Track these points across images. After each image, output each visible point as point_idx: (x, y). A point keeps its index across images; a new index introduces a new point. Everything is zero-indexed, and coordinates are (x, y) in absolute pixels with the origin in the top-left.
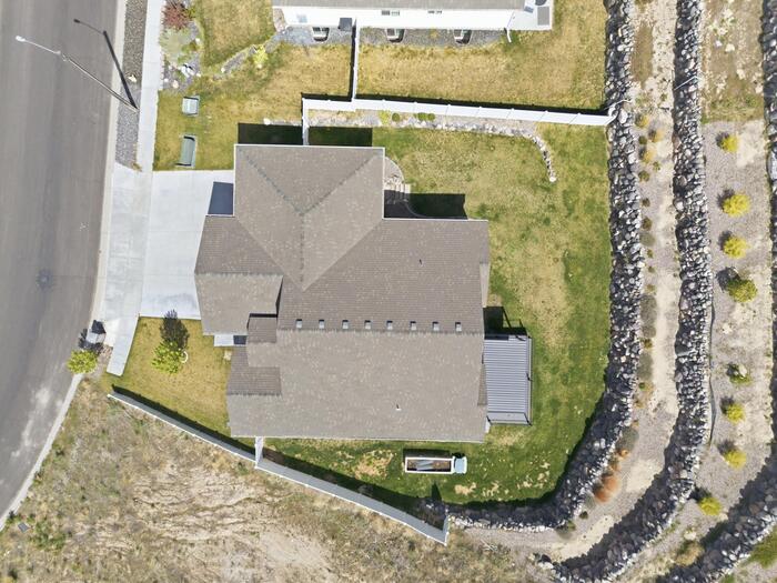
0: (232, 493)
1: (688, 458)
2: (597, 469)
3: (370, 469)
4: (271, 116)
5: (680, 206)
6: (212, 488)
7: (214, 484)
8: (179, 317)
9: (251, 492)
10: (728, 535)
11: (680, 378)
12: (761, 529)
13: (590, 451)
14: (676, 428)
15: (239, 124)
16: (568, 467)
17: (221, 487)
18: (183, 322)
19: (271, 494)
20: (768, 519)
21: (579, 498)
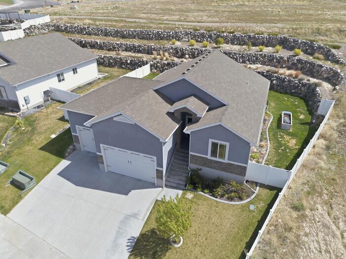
1: (279, 58)
2: (286, 78)
4: (53, 133)
5: (187, 56)
6: (324, 248)
7: (318, 242)
10: (308, 50)
11: (247, 62)
12: (304, 42)
13: (278, 86)
15: (40, 149)
16: (286, 93)
20: (300, 41)
21: (300, 83)
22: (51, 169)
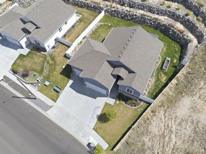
0: (161, 119)
1: (178, 15)
2: (177, 32)
3: (164, 79)
4: (63, 65)
5: (126, 5)
6: (157, 126)
7: (156, 124)
8: (99, 114)
9: (162, 113)
10: (196, 12)
11: (160, 14)
12: (196, 5)
13: (172, 35)
14: (170, 18)
15: (60, 74)
16: (174, 41)
17: (158, 122)
18: (101, 113)
19: (164, 107)
20: (194, 4)
21: (183, 37)
22: (66, 84)
